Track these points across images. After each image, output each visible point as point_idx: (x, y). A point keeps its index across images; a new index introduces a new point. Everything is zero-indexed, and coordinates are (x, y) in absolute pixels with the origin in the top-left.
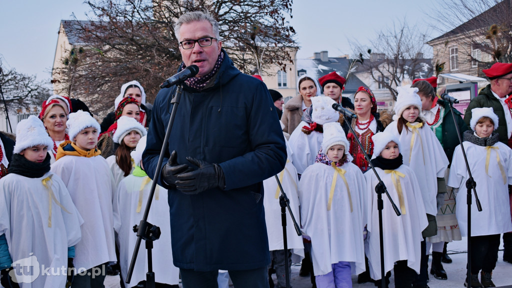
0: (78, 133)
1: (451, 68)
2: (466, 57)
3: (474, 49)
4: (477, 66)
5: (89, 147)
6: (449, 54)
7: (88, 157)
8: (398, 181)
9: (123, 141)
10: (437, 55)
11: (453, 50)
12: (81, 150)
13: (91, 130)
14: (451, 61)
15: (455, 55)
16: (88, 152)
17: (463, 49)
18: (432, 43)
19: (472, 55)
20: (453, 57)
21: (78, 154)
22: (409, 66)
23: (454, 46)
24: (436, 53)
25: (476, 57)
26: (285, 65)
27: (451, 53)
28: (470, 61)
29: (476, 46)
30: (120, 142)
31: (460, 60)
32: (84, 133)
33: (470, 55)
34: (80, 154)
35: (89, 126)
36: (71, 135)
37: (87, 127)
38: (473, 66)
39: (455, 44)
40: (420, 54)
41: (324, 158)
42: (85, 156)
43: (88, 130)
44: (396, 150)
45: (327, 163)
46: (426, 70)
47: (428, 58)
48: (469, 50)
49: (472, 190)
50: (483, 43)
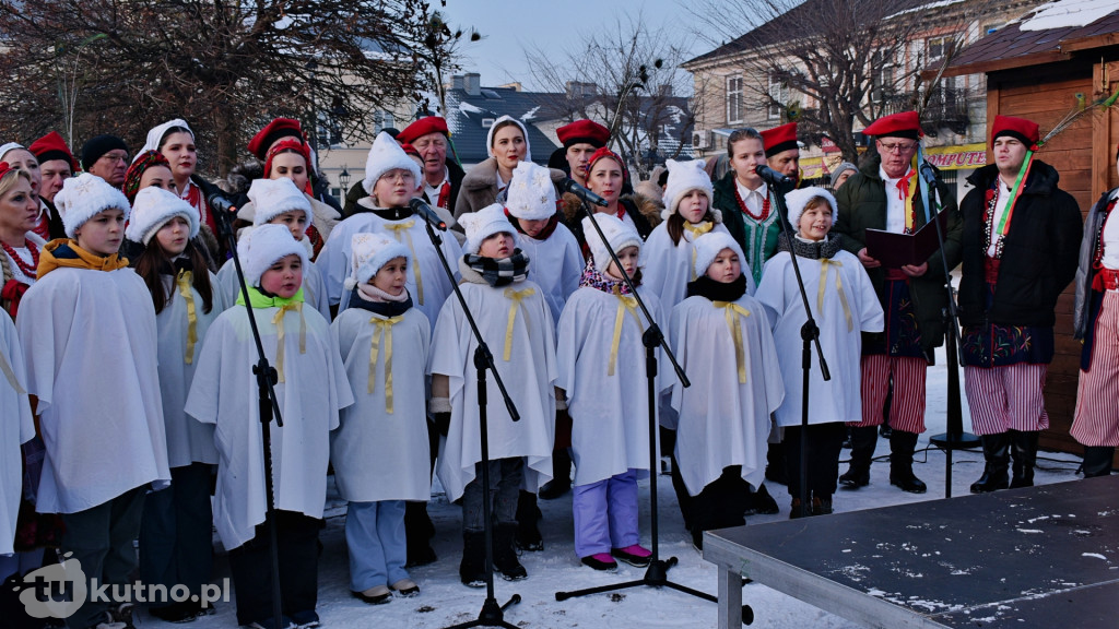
0: (88, 220)
1: (729, 118)
2: (759, 97)
3: (774, 82)
4: (779, 116)
5: (107, 249)
6: (726, 90)
7: (105, 270)
8: (736, 324)
9: (154, 238)
10: (703, 92)
11: (732, 82)
12: (89, 255)
13: (115, 214)
14: (728, 103)
15: (736, 92)
16: (105, 259)
17: (754, 80)
18: (694, 64)
19: (770, 94)
20: (732, 97)
21: (84, 264)
22: (648, 112)
23: (736, 74)
24: (701, 87)
25: (777, 98)
26: (427, 100)
27: (728, 88)
28: (768, 107)
29: (782, 76)
30: (146, 242)
31: (748, 103)
32: (100, 221)
33: (767, 94)
34: (88, 265)
35: (113, 205)
36: (69, 223)
37: (109, 208)
38: (771, 116)
39: (738, 71)
40: (667, 87)
41: (598, 278)
42: (100, 268)
43: (107, 213)
44: (735, 265)
45: (604, 288)
46: (678, 121)
47: (685, 96)
48: (765, 83)
49: (813, 342)
50: (793, 70)
